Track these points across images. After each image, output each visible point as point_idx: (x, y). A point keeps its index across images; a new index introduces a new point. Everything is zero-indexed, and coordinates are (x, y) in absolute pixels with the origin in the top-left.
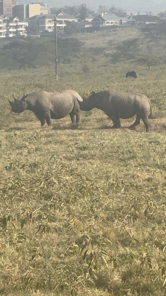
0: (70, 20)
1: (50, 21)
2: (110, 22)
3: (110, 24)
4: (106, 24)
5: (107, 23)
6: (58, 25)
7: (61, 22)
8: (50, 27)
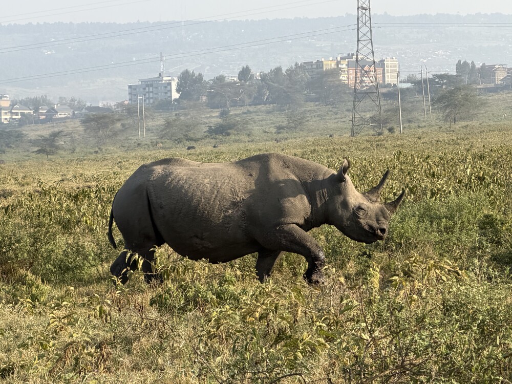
0: (26, 112)
1: (6, 113)
2: (63, 113)
3: (63, 116)
4: (60, 116)
5: (60, 114)
6: (14, 117)
7: (17, 114)
8: (6, 119)
